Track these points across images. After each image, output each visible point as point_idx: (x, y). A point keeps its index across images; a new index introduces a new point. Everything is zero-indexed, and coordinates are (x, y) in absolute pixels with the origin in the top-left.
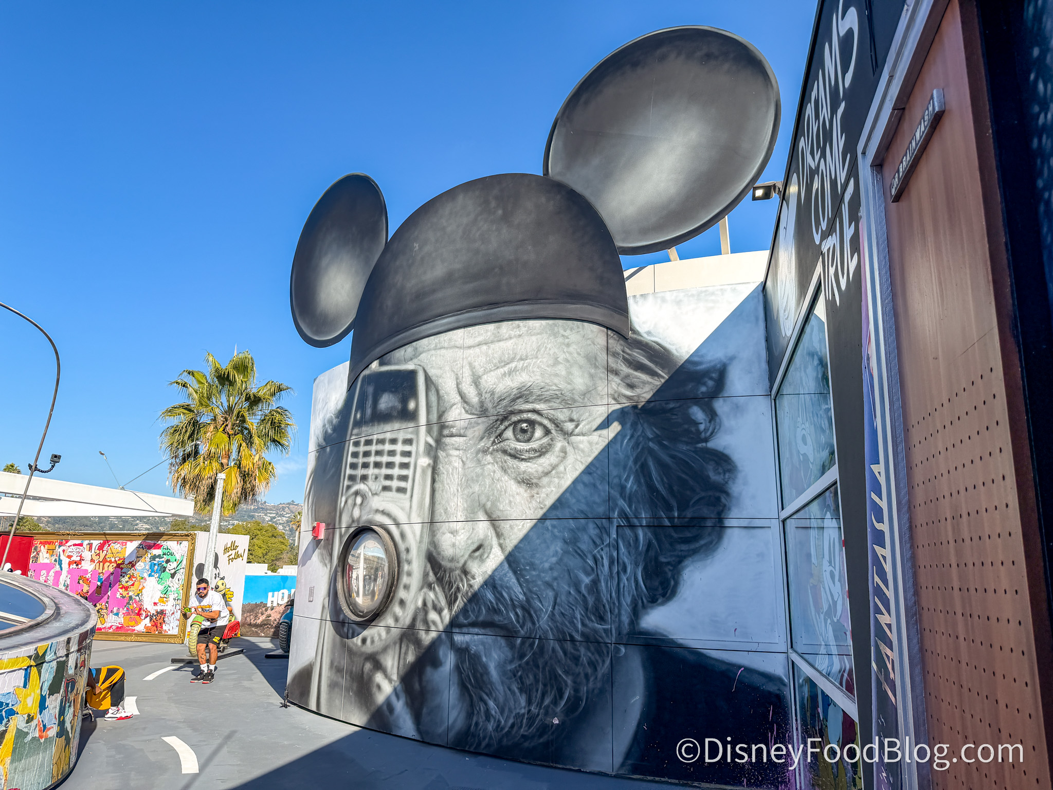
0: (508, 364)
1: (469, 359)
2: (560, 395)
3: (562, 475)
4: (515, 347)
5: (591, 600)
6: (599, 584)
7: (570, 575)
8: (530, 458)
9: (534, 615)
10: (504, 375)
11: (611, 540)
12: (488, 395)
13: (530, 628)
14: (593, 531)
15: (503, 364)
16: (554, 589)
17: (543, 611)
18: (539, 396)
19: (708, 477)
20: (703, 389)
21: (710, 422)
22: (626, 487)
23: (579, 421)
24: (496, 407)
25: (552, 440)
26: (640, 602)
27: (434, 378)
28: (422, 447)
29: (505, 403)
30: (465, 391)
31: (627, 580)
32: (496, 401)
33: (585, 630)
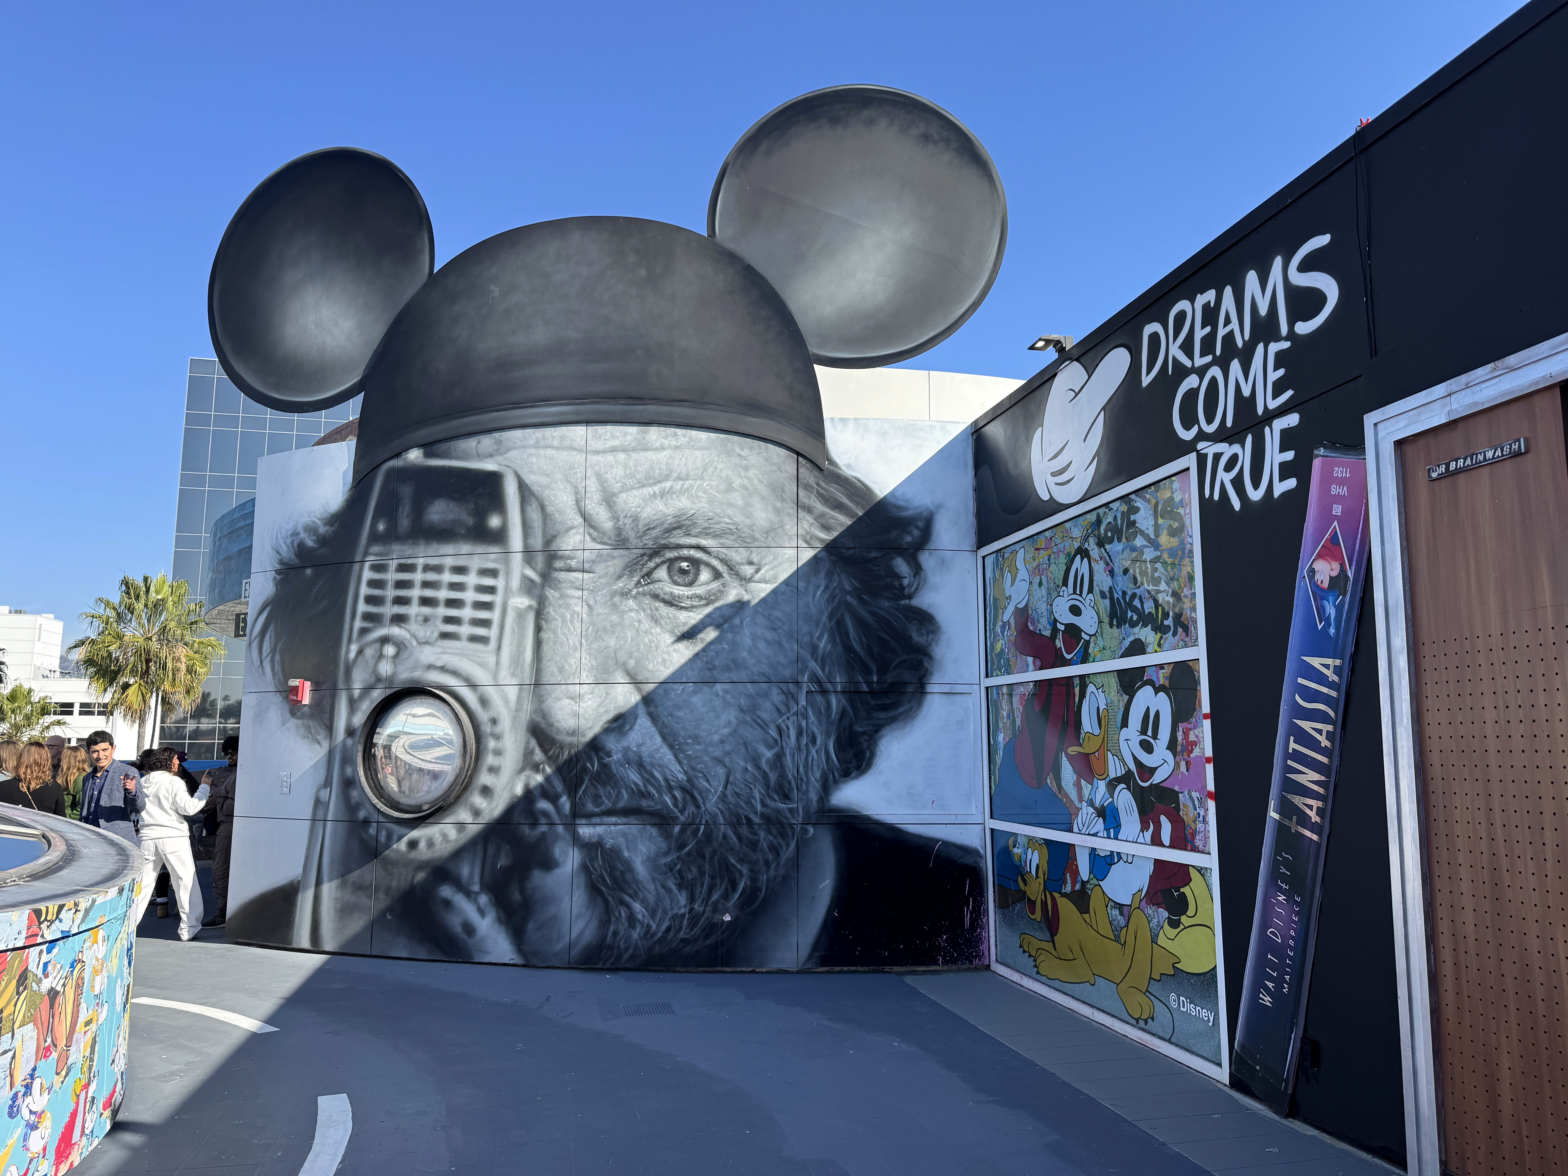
0: (659, 482)
1: (597, 468)
2: (735, 531)
3: (737, 630)
4: (670, 461)
5: (773, 777)
6: (784, 758)
7: (747, 748)
8: (693, 607)
9: (698, 797)
10: (654, 496)
11: (800, 707)
12: (628, 521)
13: (693, 812)
14: (776, 696)
15: (652, 481)
16: (725, 766)
17: (711, 791)
18: (706, 528)
19: (911, 637)
20: (909, 539)
21: (915, 576)
22: (818, 646)
23: (760, 565)
24: (641, 537)
25: (724, 585)
26: (831, 776)
27: (535, 488)
28: (515, 582)
29: (654, 533)
30: (591, 512)
31: (817, 752)
32: (642, 530)
33: (765, 811)
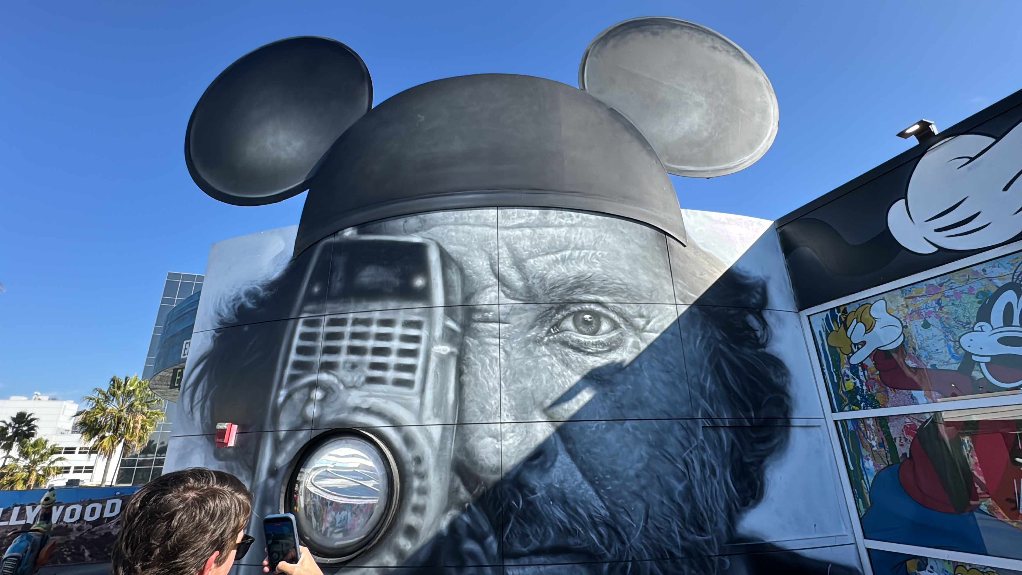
0: (561, 251)
1: (507, 240)
2: (626, 290)
3: (637, 372)
4: (568, 235)
5: (687, 509)
6: (693, 490)
7: (660, 481)
8: (598, 352)
9: (623, 533)
10: (557, 261)
11: (699, 441)
12: (536, 281)
13: (619, 549)
14: (679, 432)
15: (554, 250)
16: (643, 500)
17: (633, 526)
18: (602, 288)
22: (705, 387)
23: (649, 317)
24: (548, 294)
25: (621, 334)
26: (733, 506)
27: (454, 255)
28: (438, 332)
29: (560, 291)
30: (504, 274)
31: (718, 483)
32: (548, 288)
33: (686, 544)
